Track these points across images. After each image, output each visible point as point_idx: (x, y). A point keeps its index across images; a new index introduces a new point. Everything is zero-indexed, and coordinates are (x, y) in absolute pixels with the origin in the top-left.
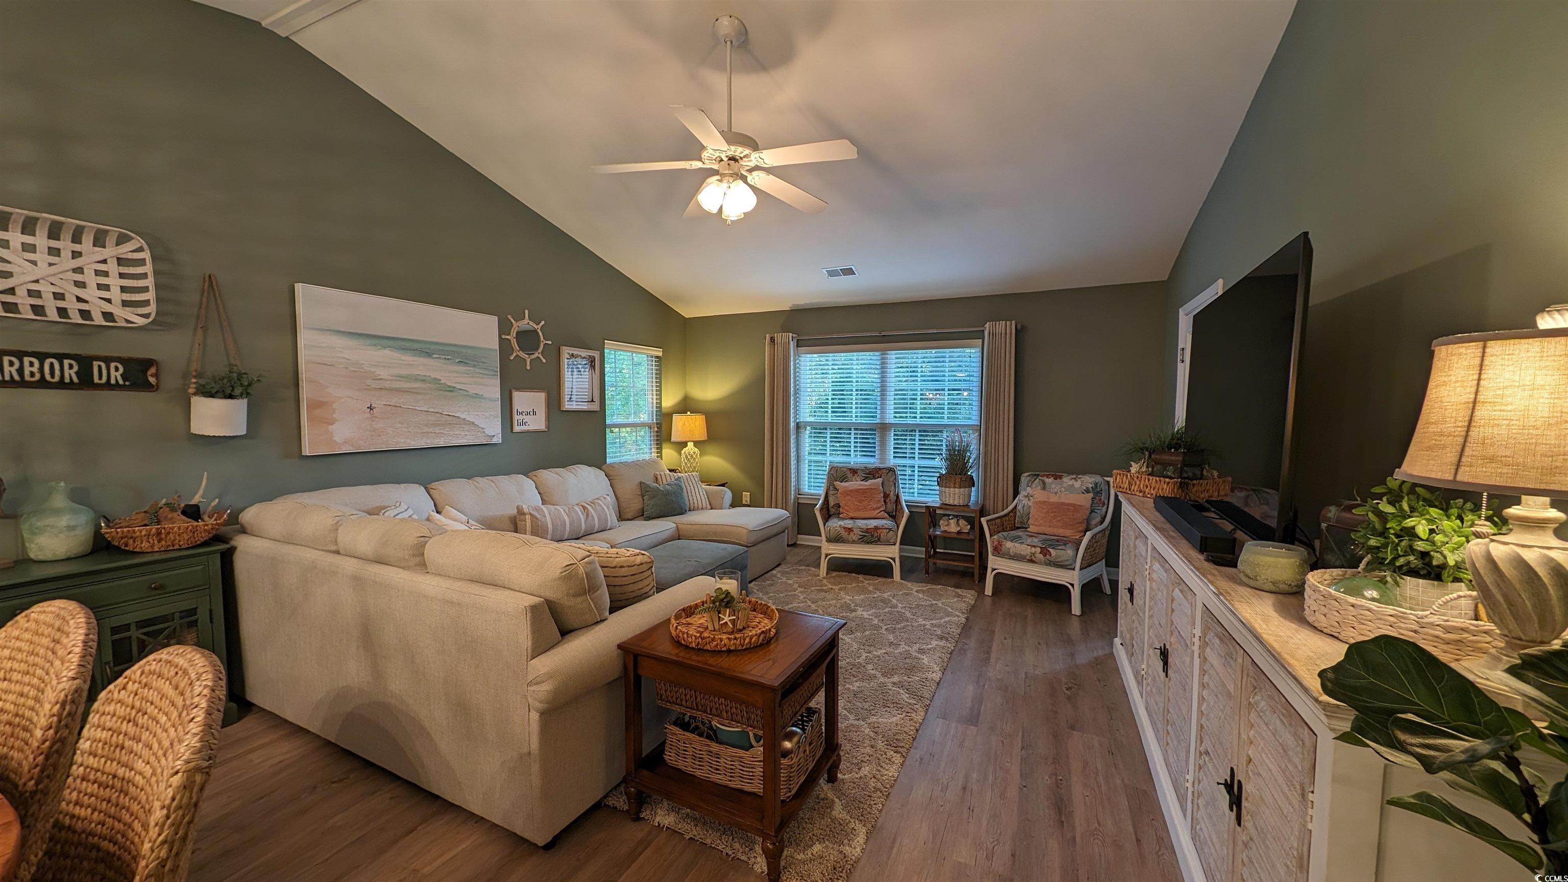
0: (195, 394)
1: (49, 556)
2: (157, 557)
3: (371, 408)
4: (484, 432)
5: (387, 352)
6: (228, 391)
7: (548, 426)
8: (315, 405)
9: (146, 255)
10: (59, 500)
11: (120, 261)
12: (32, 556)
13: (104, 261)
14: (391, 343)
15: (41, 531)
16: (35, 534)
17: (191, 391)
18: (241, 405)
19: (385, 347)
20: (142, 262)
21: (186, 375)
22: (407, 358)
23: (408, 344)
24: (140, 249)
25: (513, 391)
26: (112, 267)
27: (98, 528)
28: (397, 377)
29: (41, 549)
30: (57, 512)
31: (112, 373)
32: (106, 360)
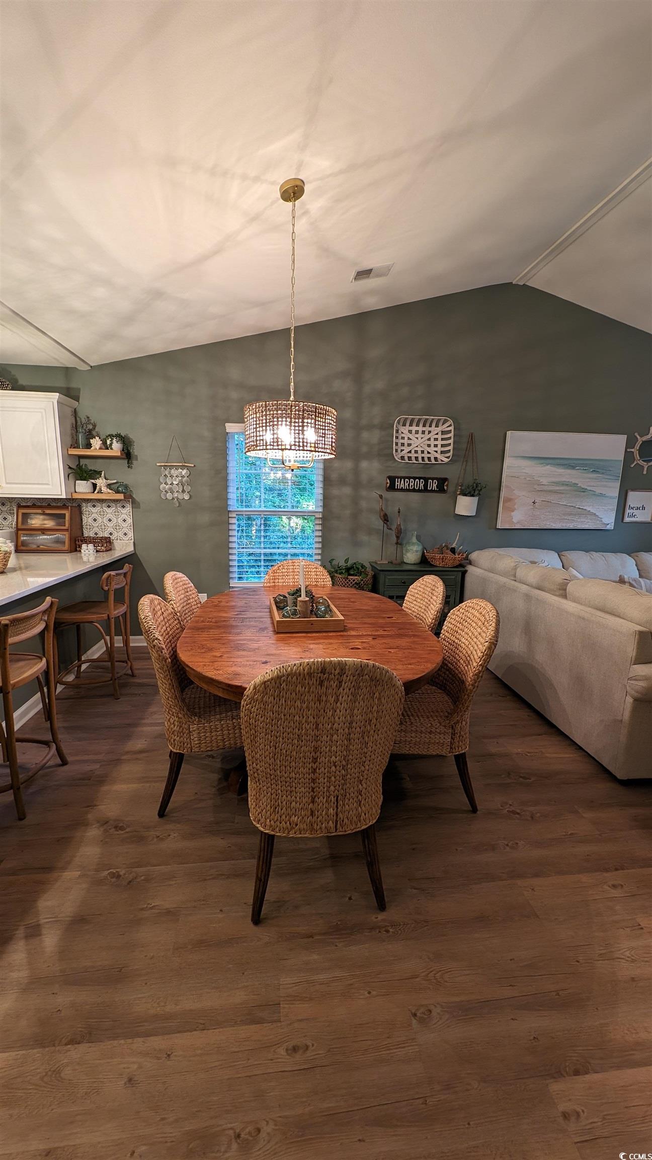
0: (459, 494)
1: (409, 562)
2: (441, 569)
3: (534, 503)
4: (601, 521)
5: (548, 467)
6: (472, 493)
8: (508, 500)
9: (452, 428)
10: (414, 540)
11: (443, 433)
12: (405, 561)
13: (437, 434)
14: (551, 461)
15: (407, 551)
16: (407, 552)
17: (458, 493)
18: (475, 500)
19: (548, 464)
20: (450, 432)
21: (457, 485)
22: (561, 470)
23: (562, 461)
24: (450, 426)
25: (629, 491)
26: (440, 436)
27: (423, 553)
28: (552, 483)
29: (408, 558)
30: (413, 544)
31: (434, 485)
32: (433, 479)
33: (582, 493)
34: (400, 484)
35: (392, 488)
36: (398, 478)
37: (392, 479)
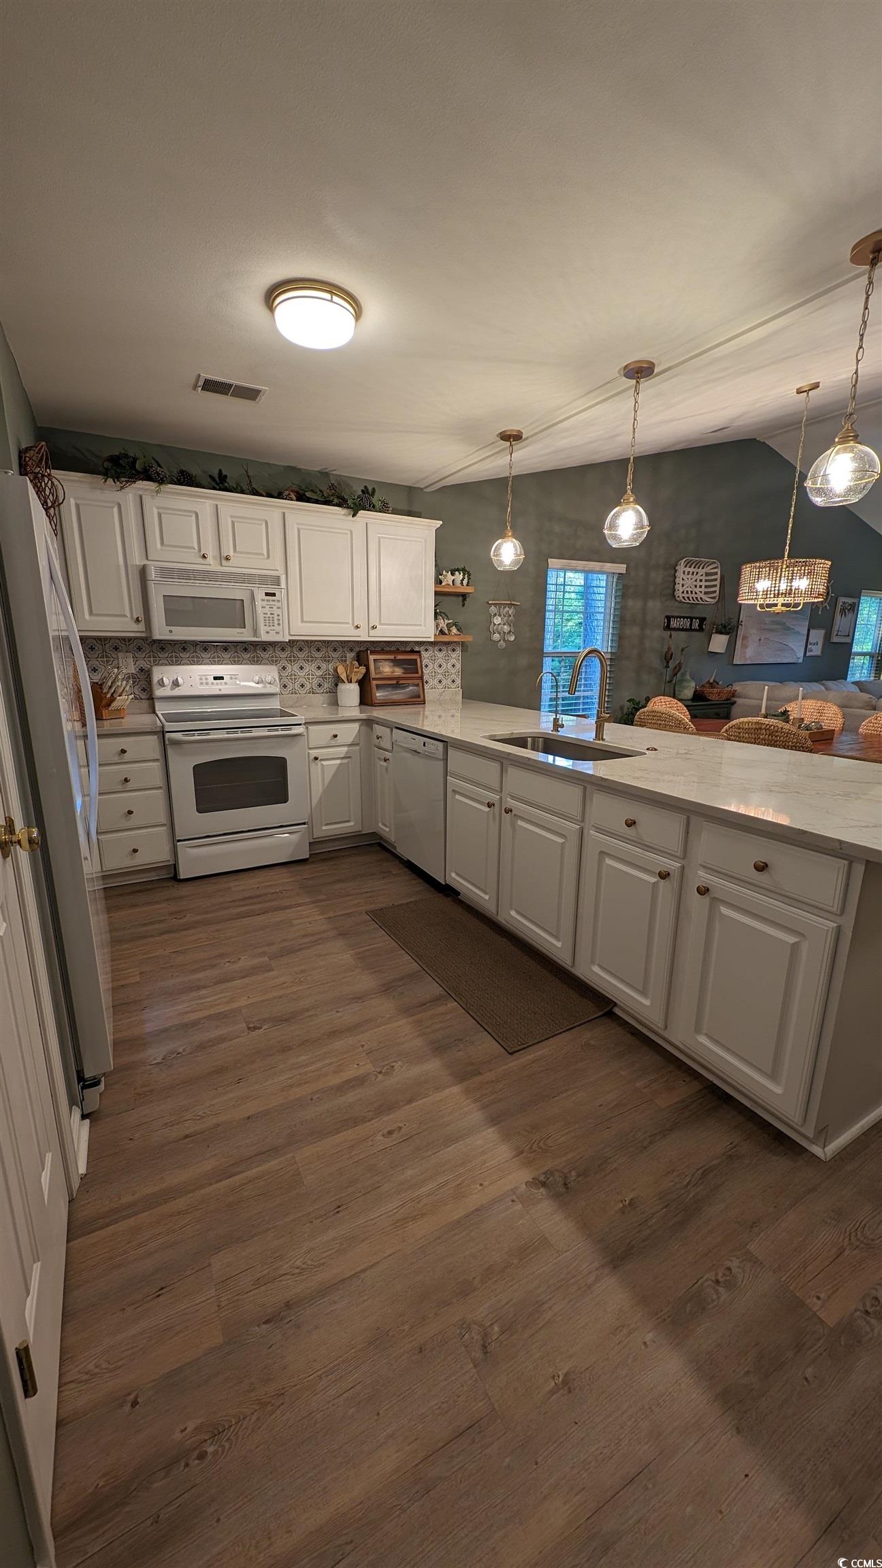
0: (714, 633)
2: (716, 702)
3: (759, 646)
4: (797, 655)
6: (724, 631)
7: (822, 652)
8: (744, 638)
9: (718, 570)
10: (688, 677)
11: (707, 574)
13: (702, 575)
15: (684, 688)
17: (713, 631)
18: (724, 638)
21: (712, 624)
24: (716, 567)
25: (813, 628)
26: (706, 578)
27: (696, 689)
28: (771, 622)
30: (688, 681)
31: (696, 624)
32: (696, 618)
33: (787, 632)
34: (674, 623)
35: (668, 627)
36: (673, 617)
37: (669, 618)
